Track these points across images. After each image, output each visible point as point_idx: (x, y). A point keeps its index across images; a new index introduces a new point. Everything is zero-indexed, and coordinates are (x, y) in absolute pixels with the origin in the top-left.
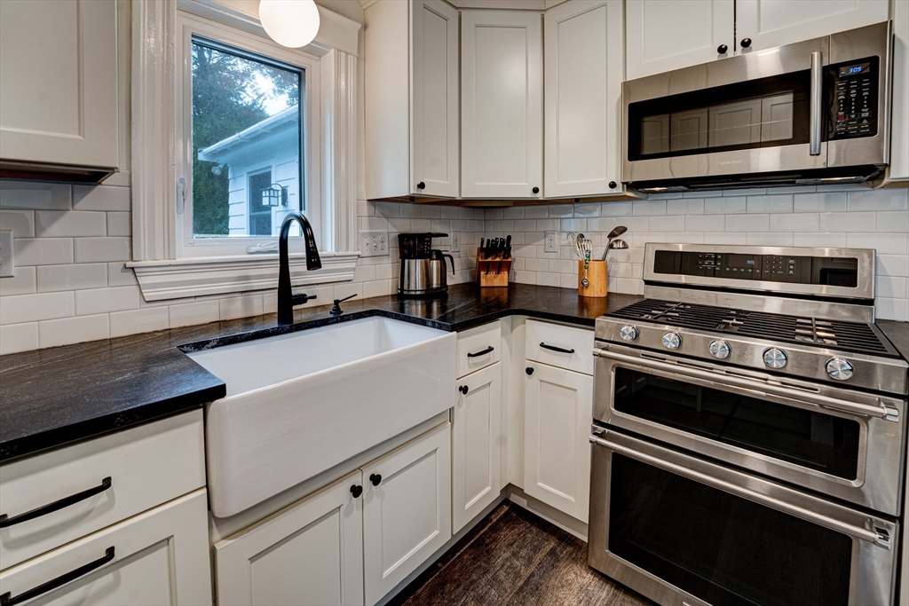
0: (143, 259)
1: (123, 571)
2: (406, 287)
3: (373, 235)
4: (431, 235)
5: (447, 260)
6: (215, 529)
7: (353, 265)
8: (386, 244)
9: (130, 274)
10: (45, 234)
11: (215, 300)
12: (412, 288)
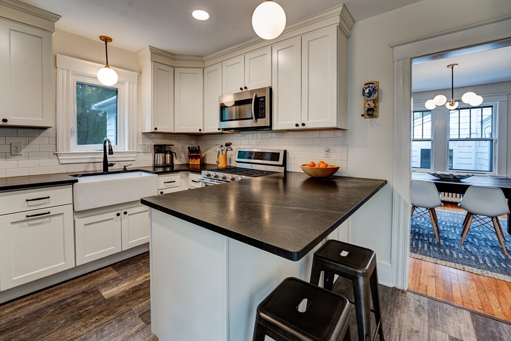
0: (60, 151)
1: (52, 218)
2: (156, 163)
3: (144, 145)
4: (165, 145)
5: (174, 154)
6: (75, 216)
7: (136, 155)
8: (150, 148)
9: (56, 156)
10: (32, 143)
11: (83, 165)
12: (158, 163)
